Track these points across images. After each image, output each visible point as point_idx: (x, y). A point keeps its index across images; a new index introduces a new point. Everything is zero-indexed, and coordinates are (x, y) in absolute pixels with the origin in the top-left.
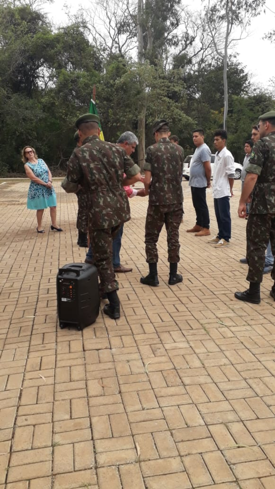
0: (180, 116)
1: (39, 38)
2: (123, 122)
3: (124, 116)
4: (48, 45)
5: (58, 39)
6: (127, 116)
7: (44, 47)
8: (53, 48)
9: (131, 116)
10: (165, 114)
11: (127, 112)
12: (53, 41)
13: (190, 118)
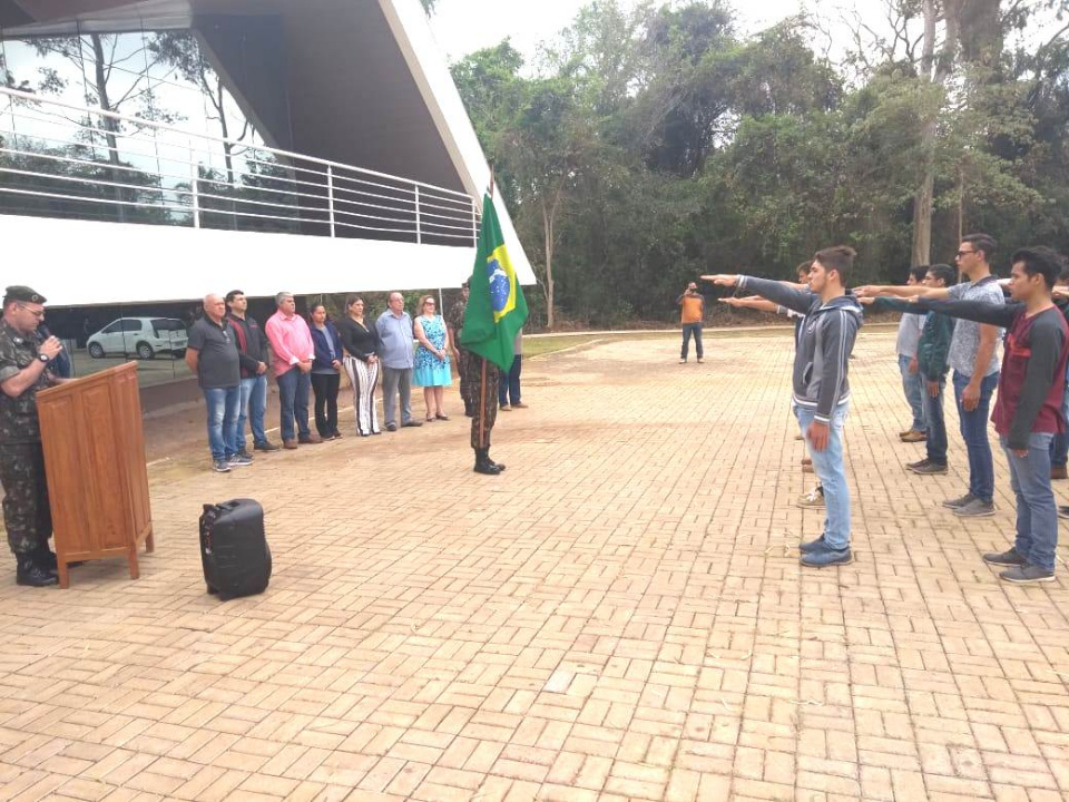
0: (1012, 190)
1: (709, 61)
2: (866, 211)
3: (869, 198)
4: (725, 71)
5: (745, 58)
6: (876, 198)
7: (718, 76)
8: (734, 76)
9: (884, 197)
10: (970, 186)
11: (873, 191)
12: (736, 61)
13: (1035, 192)
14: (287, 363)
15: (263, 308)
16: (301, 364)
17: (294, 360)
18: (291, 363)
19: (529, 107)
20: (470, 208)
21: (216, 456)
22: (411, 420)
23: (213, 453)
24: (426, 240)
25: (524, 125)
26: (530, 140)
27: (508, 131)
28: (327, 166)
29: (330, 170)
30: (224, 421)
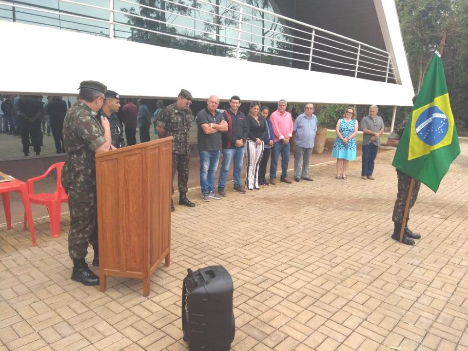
14: (277, 138)
15: (273, 106)
16: (285, 140)
17: (282, 137)
18: (280, 138)
19: (423, 8)
20: (387, 60)
21: (203, 190)
22: (307, 176)
23: (202, 189)
24: (360, 76)
25: (418, 19)
26: (419, 27)
27: (407, 22)
28: (312, 29)
29: (314, 32)
30: (209, 171)
